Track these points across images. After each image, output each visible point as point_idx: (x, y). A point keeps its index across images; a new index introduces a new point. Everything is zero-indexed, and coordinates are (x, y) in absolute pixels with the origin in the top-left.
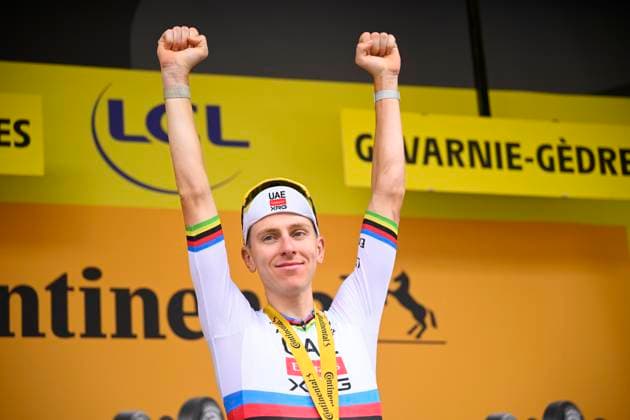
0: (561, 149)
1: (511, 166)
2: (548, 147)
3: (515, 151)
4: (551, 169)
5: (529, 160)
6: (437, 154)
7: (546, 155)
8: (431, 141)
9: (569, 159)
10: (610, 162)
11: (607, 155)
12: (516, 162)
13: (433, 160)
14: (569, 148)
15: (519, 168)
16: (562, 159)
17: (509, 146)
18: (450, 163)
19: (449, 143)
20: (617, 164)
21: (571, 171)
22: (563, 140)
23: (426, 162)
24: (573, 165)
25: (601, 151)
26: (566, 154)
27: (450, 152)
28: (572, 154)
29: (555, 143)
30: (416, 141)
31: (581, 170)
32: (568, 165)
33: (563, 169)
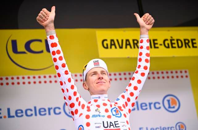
0: (171, 40)
1: (155, 47)
2: (167, 40)
3: (156, 42)
4: (168, 47)
5: (161, 45)
6: (130, 44)
7: (166, 42)
8: (127, 40)
9: (174, 44)
10: (188, 44)
11: (187, 41)
12: (156, 46)
13: (128, 47)
14: (174, 40)
15: (158, 48)
16: (172, 44)
17: (154, 40)
18: (134, 47)
19: (134, 40)
20: (190, 44)
21: (175, 47)
22: (172, 37)
23: (126, 47)
24: (176, 45)
25: (185, 40)
26: (173, 42)
27: (134, 44)
28: (175, 42)
29: (169, 38)
30: (122, 41)
31: (179, 47)
32: (174, 45)
33: (172, 47)
